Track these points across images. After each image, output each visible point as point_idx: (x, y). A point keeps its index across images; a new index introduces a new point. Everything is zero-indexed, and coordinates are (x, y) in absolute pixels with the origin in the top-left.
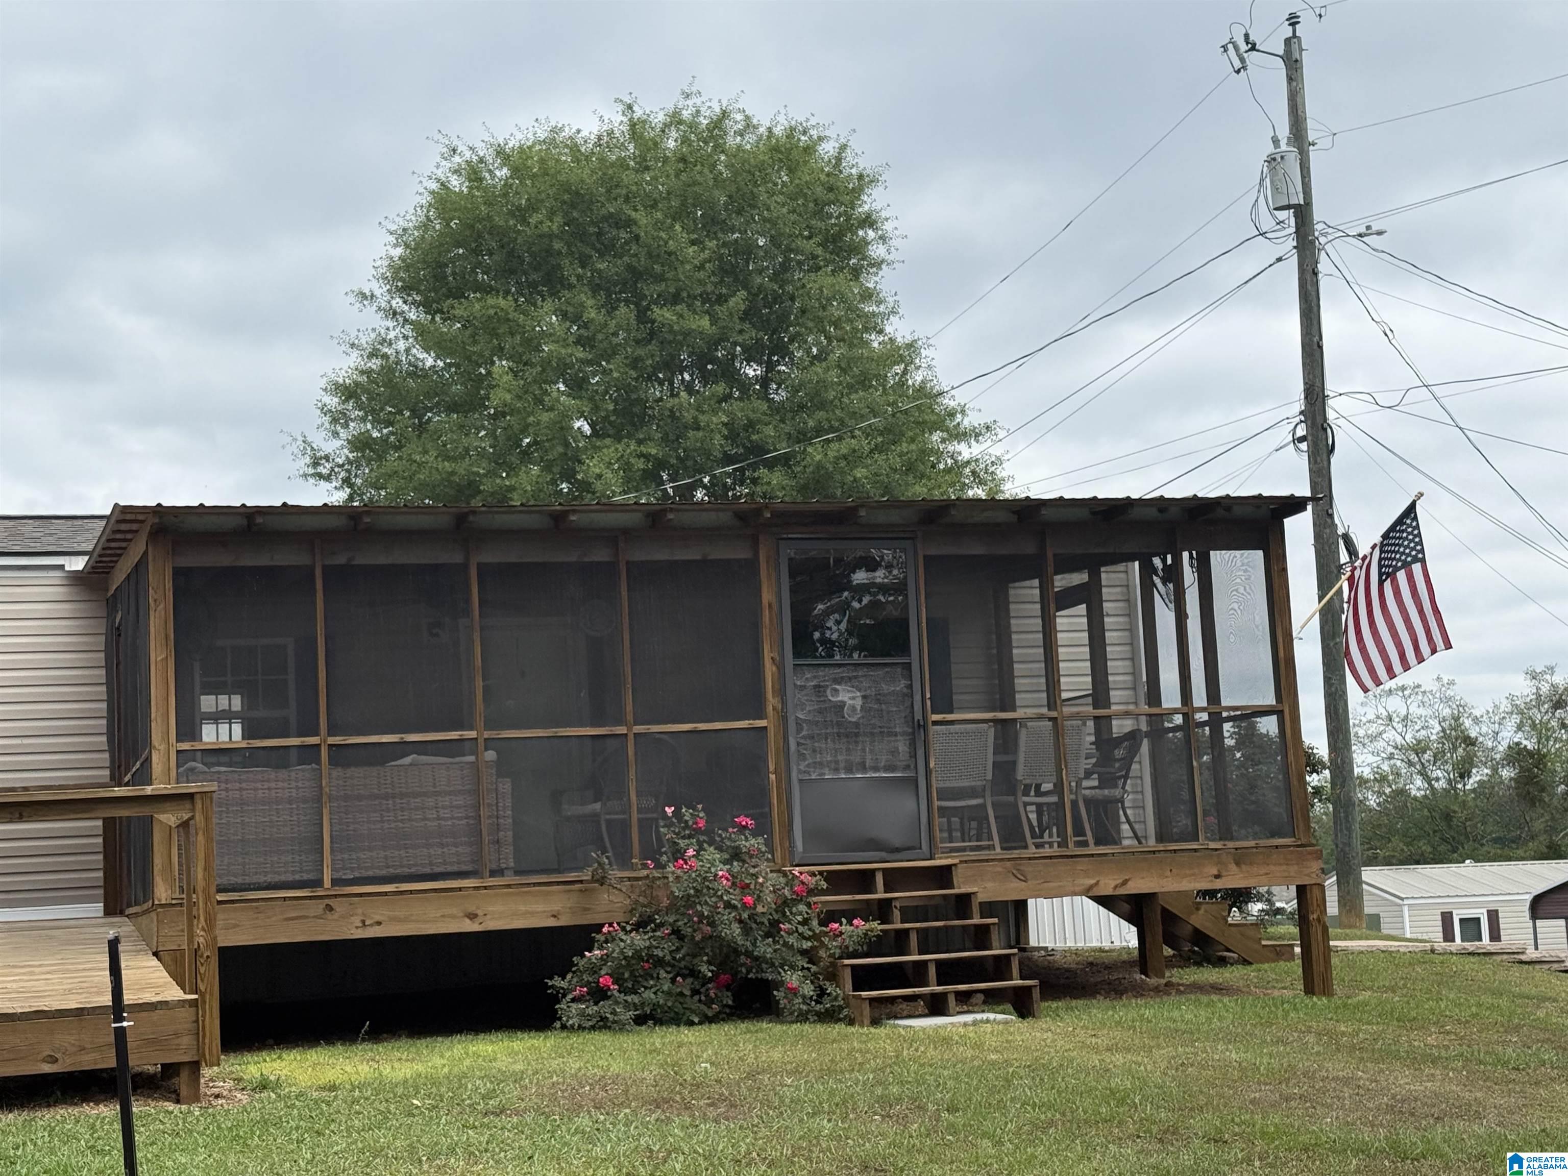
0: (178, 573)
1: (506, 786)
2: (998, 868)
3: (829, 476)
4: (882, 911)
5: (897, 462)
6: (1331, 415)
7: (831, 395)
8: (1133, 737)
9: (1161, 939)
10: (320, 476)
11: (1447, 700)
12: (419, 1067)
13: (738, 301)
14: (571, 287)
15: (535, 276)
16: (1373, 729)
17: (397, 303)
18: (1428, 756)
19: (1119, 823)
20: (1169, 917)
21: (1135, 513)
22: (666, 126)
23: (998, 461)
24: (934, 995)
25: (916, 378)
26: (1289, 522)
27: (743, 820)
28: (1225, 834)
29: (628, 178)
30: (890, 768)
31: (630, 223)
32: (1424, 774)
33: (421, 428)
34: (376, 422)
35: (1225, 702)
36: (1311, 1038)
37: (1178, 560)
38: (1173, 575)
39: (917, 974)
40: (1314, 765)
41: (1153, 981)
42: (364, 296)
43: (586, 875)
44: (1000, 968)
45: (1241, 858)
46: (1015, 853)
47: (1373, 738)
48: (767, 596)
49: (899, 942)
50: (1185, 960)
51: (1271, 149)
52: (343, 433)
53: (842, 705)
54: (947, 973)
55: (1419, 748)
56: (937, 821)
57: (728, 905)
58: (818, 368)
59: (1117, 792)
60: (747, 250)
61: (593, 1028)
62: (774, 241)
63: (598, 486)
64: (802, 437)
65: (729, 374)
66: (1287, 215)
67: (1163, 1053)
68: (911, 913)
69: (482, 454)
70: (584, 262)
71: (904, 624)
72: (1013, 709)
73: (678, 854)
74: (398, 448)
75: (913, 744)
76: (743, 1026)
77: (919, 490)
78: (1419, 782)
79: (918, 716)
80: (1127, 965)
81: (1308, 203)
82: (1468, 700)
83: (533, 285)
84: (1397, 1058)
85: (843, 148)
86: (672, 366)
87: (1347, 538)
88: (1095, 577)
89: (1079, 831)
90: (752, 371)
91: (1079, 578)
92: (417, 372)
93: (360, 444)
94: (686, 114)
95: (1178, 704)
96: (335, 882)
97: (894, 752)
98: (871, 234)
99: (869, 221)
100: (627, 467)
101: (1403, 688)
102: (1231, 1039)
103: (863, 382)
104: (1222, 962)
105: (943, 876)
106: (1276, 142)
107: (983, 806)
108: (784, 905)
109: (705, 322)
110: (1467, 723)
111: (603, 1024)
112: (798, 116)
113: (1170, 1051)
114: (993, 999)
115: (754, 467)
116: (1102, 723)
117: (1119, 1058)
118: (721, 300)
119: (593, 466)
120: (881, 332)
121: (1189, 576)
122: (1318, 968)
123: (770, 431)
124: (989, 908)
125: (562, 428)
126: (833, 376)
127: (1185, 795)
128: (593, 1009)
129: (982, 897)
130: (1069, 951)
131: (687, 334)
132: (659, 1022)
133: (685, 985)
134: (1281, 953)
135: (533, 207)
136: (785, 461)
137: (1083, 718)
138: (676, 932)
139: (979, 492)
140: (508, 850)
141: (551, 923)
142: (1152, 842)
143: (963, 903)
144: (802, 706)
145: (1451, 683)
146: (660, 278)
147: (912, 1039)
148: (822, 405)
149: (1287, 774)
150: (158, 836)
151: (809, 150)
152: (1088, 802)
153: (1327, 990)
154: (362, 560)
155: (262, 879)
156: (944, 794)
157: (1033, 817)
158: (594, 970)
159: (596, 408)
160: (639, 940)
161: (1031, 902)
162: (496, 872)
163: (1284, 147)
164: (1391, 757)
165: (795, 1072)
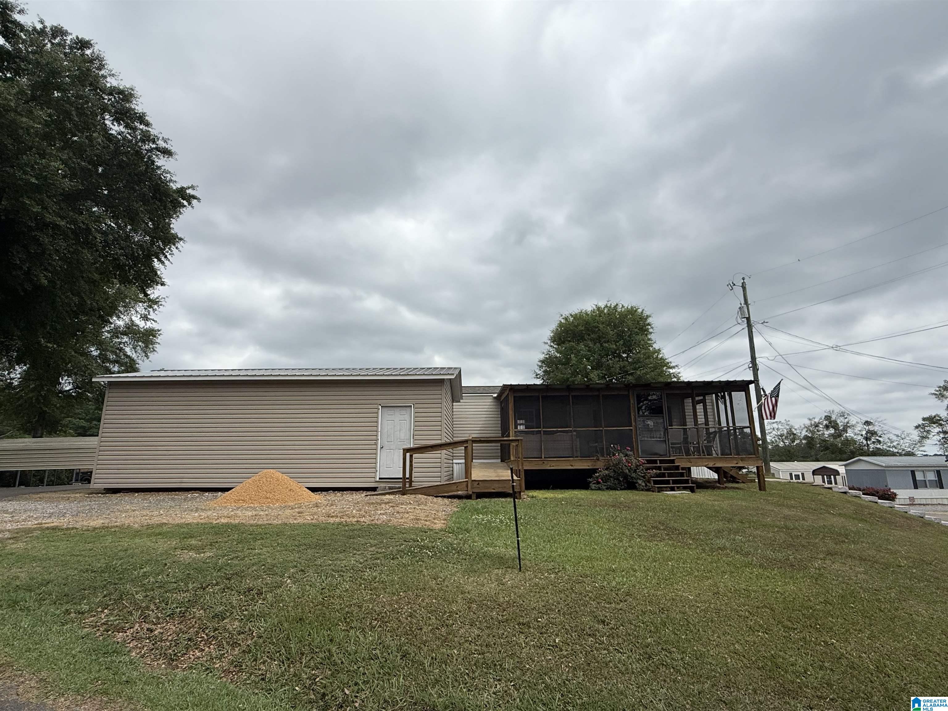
0: (514, 397)
1: (578, 440)
2: (685, 460)
3: (641, 377)
4: (659, 468)
5: (656, 373)
6: (757, 362)
7: (642, 360)
8: (715, 432)
9: (723, 476)
10: (537, 378)
11: (788, 425)
12: (563, 495)
13: (621, 342)
14: (586, 340)
15: (579, 338)
16: (770, 431)
17: (552, 344)
18: (784, 437)
19: (712, 451)
20: (725, 473)
21: (714, 384)
22: (604, 308)
23: (679, 373)
24: (671, 487)
25: (660, 356)
26: (750, 386)
27: (628, 448)
28: (738, 454)
29: (597, 318)
30: (660, 438)
31: (598, 327)
32: (783, 441)
33: (557, 368)
34: (548, 367)
35: (737, 425)
36: (762, 501)
37: (724, 394)
38: (724, 397)
39: (667, 482)
40: (759, 440)
41: (722, 486)
42: (545, 343)
43: (595, 458)
44: (687, 482)
45: (742, 460)
46: (689, 457)
47: (770, 433)
48: (632, 401)
49: (663, 475)
50: (729, 482)
51: (740, 306)
52: (542, 370)
53: (649, 424)
54: (675, 482)
55: (782, 435)
56: (671, 449)
57: (625, 466)
58: (639, 355)
59: (712, 444)
60: (623, 331)
61: (597, 490)
62: (629, 330)
63: (593, 379)
64: (635, 369)
65: (620, 356)
66: (745, 320)
67: (726, 502)
68: (665, 469)
69: (569, 373)
70: (589, 335)
71: (662, 407)
72: (686, 426)
73: (614, 455)
74: (553, 372)
75: (664, 433)
76: (629, 491)
77: (661, 380)
78: (782, 443)
79: (666, 427)
80: (716, 482)
81: (749, 317)
82: (793, 425)
83: (578, 340)
84: (784, 506)
85: (643, 310)
86: (607, 355)
87: (763, 389)
88: (704, 397)
89: (703, 452)
90: (624, 355)
91: (701, 398)
92: (556, 357)
93: (545, 371)
94: (609, 305)
95: (726, 425)
96: (545, 458)
97: (661, 434)
98: (649, 327)
99: (649, 324)
100: (598, 375)
101: (777, 422)
102: (742, 500)
103: (649, 357)
104: (738, 482)
105: (673, 461)
106: (741, 304)
107: (681, 447)
108: (637, 466)
109: (614, 346)
110: (793, 430)
111: (599, 489)
112: (634, 304)
113: (727, 502)
114: (685, 488)
115: (625, 375)
116: (707, 429)
117: (716, 503)
118: (618, 342)
119: (592, 375)
120: (652, 347)
121: (727, 397)
122: (762, 485)
123: (628, 368)
124: (683, 469)
125: (585, 368)
126: (642, 356)
127: (728, 445)
128: (597, 486)
129: (681, 466)
130: (700, 479)
131: (610, 348)
132: (612, 489)
133: (616, 482)
134: (753, 481)
135: (578, 325)
136: (632, 374)
137: (703, 428)
138: (614, 471)
139: (675, 380)
140: (579, 453)
141: (588, 468)
142: (720, 455)
143: (677, 468)
144: (640, 424)
145: (789, 421)
146: (604, 338)
147: (668, 495)
148: (640, 362)
149: (753, 442)
150: (511, 447)
151: (636, 311)
152: (705, 446)
153: (765, 490)
154: (548, 394)
155: (531, 456)
156: (672, 444)
157: (692, 449)
158: (597, 477)
159: (592, 364)
160: (607, 472)
161: (692, 468)
162: (577, 457)
163: (743, 305)
164: (774, 437)
165: (642, 502)
